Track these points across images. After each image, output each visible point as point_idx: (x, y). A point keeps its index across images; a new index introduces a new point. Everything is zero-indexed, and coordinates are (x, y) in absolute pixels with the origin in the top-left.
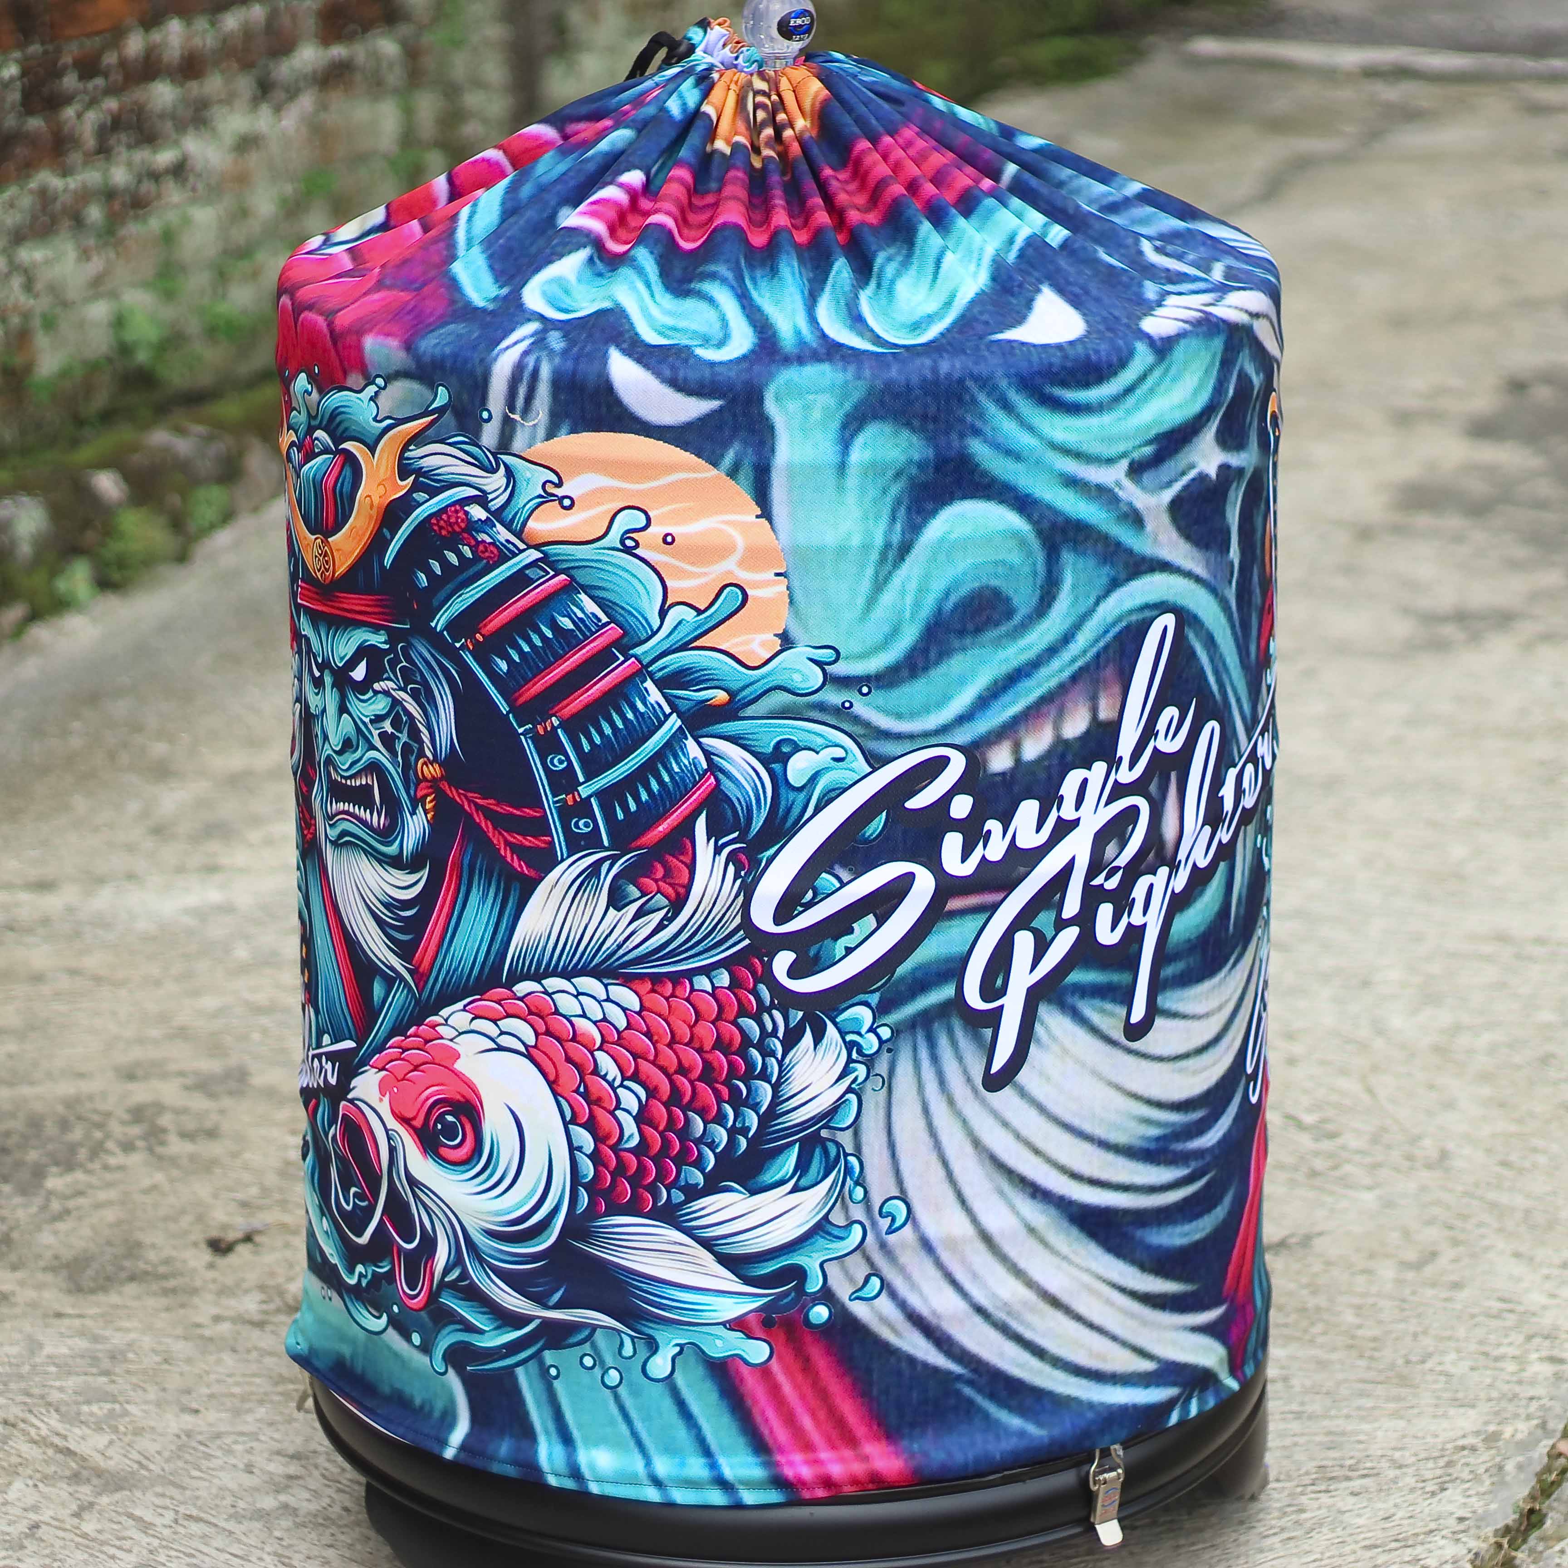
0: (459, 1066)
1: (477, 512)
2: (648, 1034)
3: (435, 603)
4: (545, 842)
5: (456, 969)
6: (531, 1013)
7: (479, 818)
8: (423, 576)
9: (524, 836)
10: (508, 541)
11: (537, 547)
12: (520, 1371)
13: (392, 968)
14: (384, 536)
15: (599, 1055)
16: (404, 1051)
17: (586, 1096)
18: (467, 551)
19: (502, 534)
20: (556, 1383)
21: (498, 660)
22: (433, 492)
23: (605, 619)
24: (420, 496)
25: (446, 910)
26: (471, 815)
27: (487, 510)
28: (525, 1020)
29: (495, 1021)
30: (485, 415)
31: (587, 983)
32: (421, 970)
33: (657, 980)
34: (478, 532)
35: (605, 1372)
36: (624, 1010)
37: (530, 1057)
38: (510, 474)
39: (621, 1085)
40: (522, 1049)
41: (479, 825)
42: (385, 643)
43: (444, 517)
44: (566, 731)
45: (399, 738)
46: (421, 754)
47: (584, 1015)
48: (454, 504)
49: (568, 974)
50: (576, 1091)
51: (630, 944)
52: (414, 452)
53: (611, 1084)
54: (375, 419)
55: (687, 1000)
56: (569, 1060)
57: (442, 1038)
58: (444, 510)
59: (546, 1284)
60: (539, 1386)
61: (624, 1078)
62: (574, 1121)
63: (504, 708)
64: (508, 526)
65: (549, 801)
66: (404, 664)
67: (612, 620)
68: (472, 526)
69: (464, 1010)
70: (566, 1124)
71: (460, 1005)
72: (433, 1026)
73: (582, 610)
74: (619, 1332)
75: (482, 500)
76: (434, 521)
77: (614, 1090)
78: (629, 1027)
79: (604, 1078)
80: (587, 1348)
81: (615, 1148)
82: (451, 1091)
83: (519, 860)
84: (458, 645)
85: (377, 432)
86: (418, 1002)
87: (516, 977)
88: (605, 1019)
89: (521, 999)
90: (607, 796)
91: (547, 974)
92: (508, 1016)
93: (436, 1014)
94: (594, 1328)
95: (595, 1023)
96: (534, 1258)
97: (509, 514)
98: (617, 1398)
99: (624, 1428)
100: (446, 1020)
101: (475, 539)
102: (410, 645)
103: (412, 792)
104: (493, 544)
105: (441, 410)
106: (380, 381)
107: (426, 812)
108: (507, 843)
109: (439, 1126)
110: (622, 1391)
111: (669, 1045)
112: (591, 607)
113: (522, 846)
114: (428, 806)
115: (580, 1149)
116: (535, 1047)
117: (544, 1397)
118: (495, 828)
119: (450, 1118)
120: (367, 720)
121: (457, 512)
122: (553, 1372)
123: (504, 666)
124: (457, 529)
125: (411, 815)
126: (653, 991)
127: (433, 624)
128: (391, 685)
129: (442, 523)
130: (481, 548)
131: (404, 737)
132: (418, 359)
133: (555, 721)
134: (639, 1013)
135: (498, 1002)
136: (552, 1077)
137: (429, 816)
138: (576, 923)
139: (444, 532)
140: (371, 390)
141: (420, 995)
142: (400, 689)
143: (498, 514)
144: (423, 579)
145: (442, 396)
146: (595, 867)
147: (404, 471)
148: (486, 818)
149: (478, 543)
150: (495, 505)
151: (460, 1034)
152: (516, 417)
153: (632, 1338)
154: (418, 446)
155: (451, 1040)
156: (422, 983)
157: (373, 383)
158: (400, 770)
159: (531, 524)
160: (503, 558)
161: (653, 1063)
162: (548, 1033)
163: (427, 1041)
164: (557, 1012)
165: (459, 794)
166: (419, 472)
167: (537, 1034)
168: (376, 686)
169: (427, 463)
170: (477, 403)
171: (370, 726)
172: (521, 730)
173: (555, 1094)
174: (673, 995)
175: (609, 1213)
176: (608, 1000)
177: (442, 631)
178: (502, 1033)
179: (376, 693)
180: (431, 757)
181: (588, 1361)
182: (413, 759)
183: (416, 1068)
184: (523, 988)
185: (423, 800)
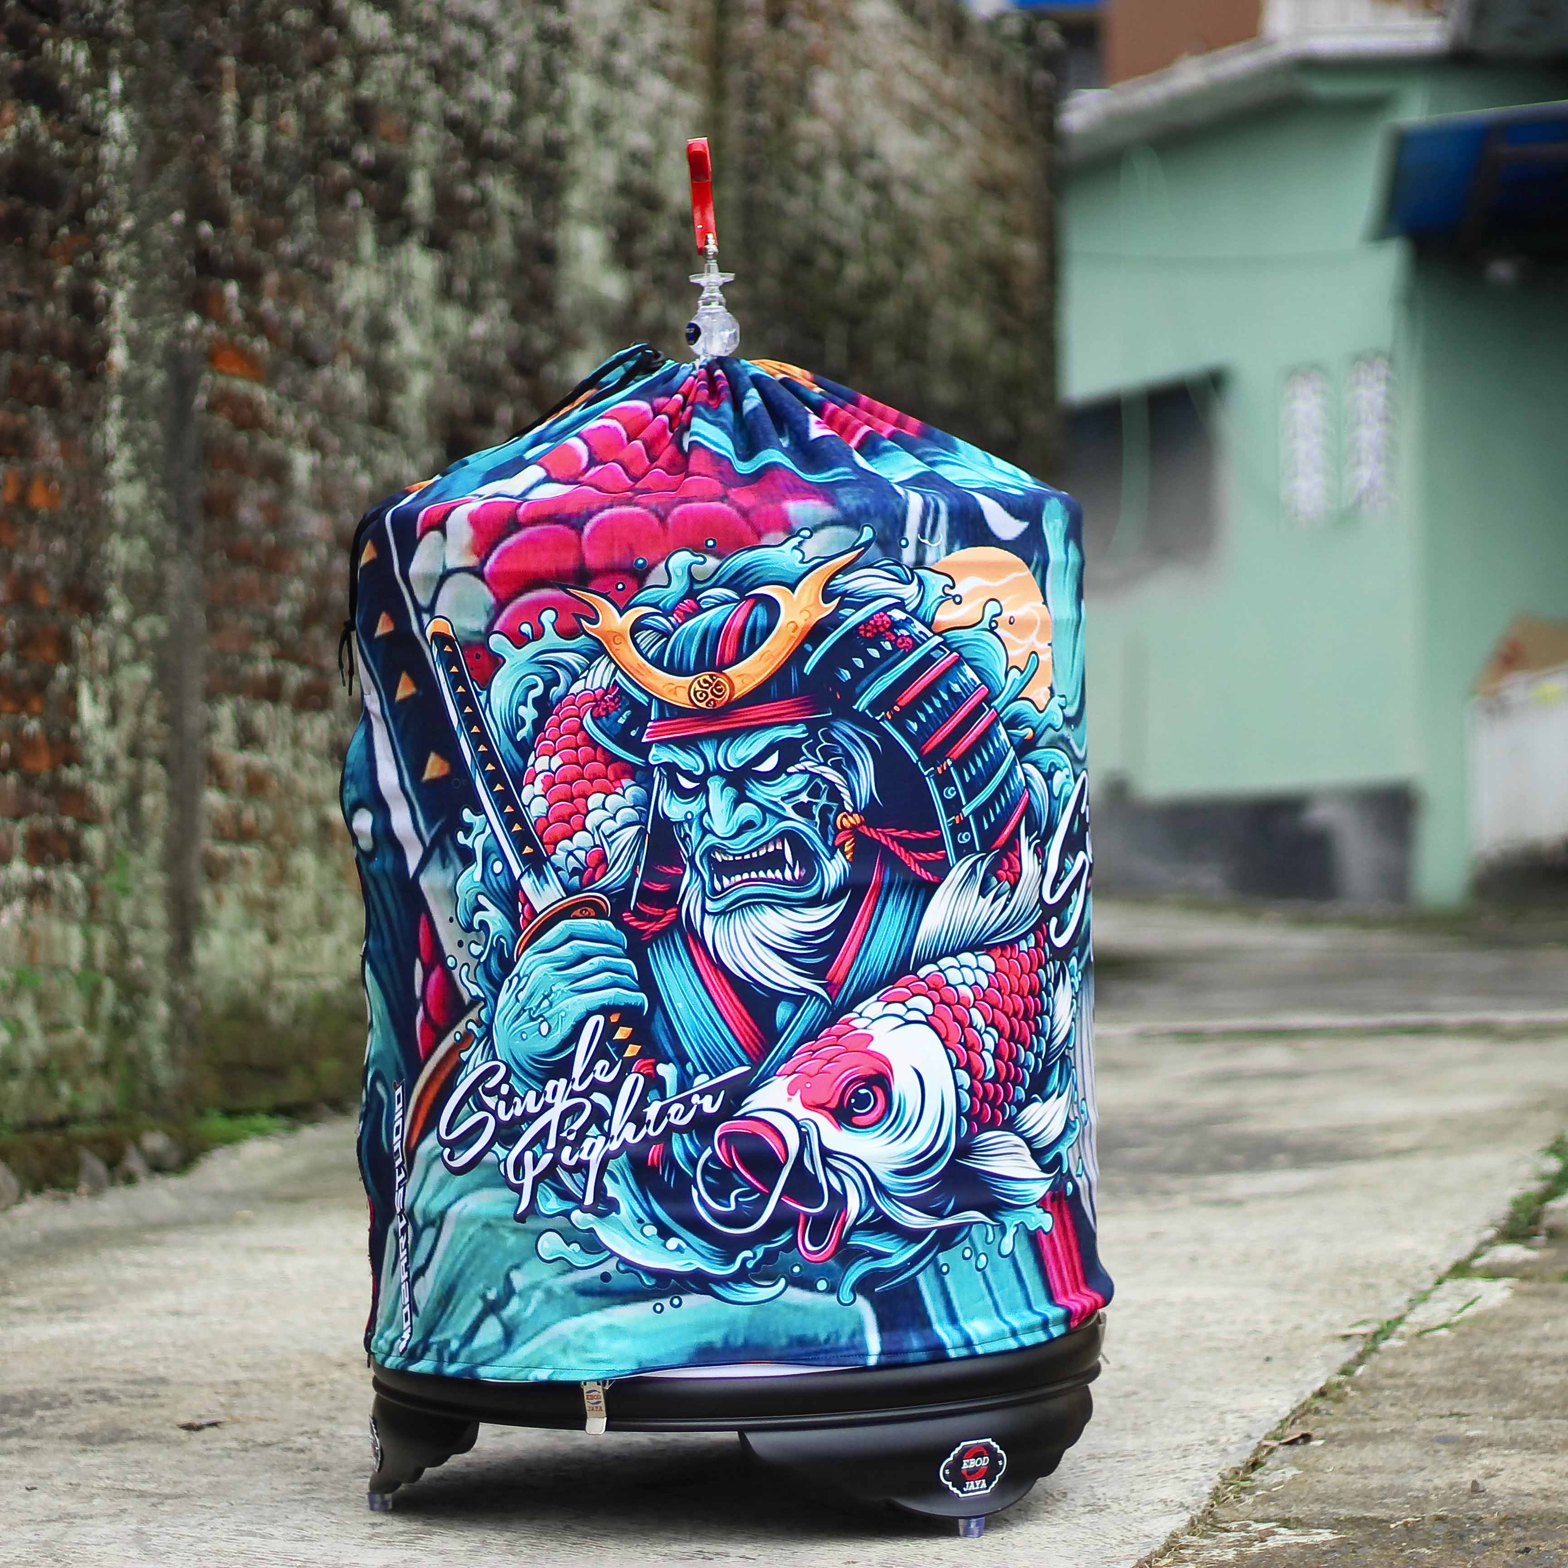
0: (872, 1047)
1: (898, 615)
2: (999, 990)
3: (858, 690)
4: (941, 855)
5: (871, 970)
6: (930, 989)
7: (894, 847)
8: (847, 672)
9: (927, 852)
10: (921, 632)
11: (940, 634)
12: (921, 1277)
13: (802, 989)
14: (805, 650)
15: (974, 1011)
16: (814, 1052)
17: (964, 1045)
18: (888, 646)
19: (918, 627)
20: (947, 1278)
21: (911, 723)
22: (858, 607)
23: (978, 682)
24: (846, 612)
25: (862, 926)
26: (888, 847)
27: (905, 611)
28: (926, 996)
29: (903, 1003)
30: (903, 542)
31: (967, 957)
32: (835, 981)
33: (1003, 946)
34: (899, 628)
35: (978, 1259)
36: (987, 972)
37: (929, 1024)
38: (921, 583)
39: (986, 1032)
40: (923, 1019)
41: (894, 853)
42: (804, 732)
43: (872, 622)
44: (955, 769)
45: (816, 804)
46: (841, 808)
47: (964, 983)
48: (878, 612)
49: (954, 954)
50: (960, 1043)
51: (990, 923)
52: (841, 579)
53: (979, 1032)
54: (802, 562)
55: (1017, 959)
56: (955, 1019)
57: (856, 1029)
58: (871, 617)
59: (941, 1199)
60: (935, 1283)
61: (987, 1026)
62: (958, 1067)
63: (914, 758)
64: (923, 622)
65: (944, 823)
66: (825, 743)
67: (983, 682)
68: (895, 625)
69: (878, 1000)
70: (953, 1069)
71: (875, 997)
72: (847, 1023)
73: (965, 676)
74: (985, 1223)
75: (901, 605)
76: (862, 627)
77: (981, 1035)
78: (989, 986)
79: (975, 1028)
80: (967, 1243)
81: (982, 1081)
82: (866, 1068)
83: (926, 871)
84: (878, 718)
85: (802, 572)
86: (830, 1008)
87: (919, 964)
88: (976, 983)
89: (923, 980)
90: (979, 813)
91: (942, 956)
92: (914, 995)
93: (850, 1011)
94: (971, 1224)
95: (970, 987)
96: (931, 1181)
97: (921, 612)
98: (985, 1276)
99: (988, 1299)
100: (860, 1014)
101: (895, 634)
102: (832, 728)
103: (830, 843)
104: (910, 636)
105: (867, 544)
106: (806, 533)
107: (844, 854)
108: (916, 861)
109: (853, 1101)
110: (988, 1271)
111: (1009, 996)
112: (971, 674)
113: (926, 861)
114: (846, 849)
115: (961, 1087)
116: (933, 1015)
117: (938, 1291)
118: (906, 851)
119: (863, 1091)
120: (778, 799)
121: (881, 617)
122: (945, 1269)
123: (915, 726)
124: (882, 629)
125: (829, 860)
126: (1002, 955)
127: (855, 707)
128: (807, 764)
129: (869, 627)
130: (900, 641)
131: (823, 801)
132: (844, 509)
133: (949, 762)
134: (994, 974)
135: (907, 987)
136: (943, 1036)
137: (848, 857)
138: (960, 912)
139: (868, 635)
140: (795, 541)
141: (833, 1002)
142: (820, 764)
143: (914, 613)
144: (846, 675)
145: (868, 533)
146: (973, 866)
147: (827, 596)
148: (899, 845)
149: (897, 637)
150: (910, 608)
151: (874, 1020)
152: (926, 541)
153: (993, 1226)
154: (845, 574)
155: (865, 1028)
156: (835, 992)
157: (797, 535)
158: (817, 829)
159: (937, 617)
160: (916, 646)
161: (1002, 1010)
162: (942, 1002)
163: (839, 1037)
164: (948, 984)
165: (877, 833)
166: (845, 594)
167: (934, 1004)
168: (790, 769)
169: (850, 587)
170: (897, 534)
171: (781, 803)
172: (926, 773)
173: (946, 1048)
174: (1011, 957)
175: (980, 1132)
176: (978, 967)
177: (863, 711)
178: (909, 1010)
179: (790, 775)
180: (850, 810)
181: (967, 1253)
182: (831, 816)
183: (829, 1062)
184: (923, 972)
185: (842, 846)
